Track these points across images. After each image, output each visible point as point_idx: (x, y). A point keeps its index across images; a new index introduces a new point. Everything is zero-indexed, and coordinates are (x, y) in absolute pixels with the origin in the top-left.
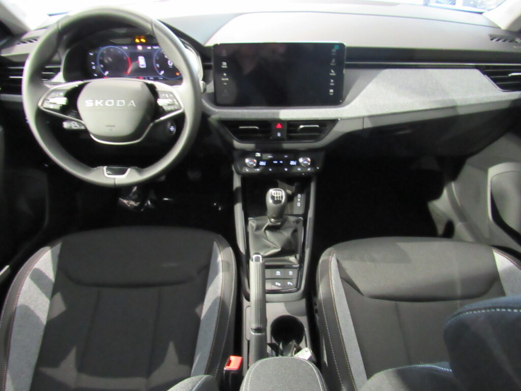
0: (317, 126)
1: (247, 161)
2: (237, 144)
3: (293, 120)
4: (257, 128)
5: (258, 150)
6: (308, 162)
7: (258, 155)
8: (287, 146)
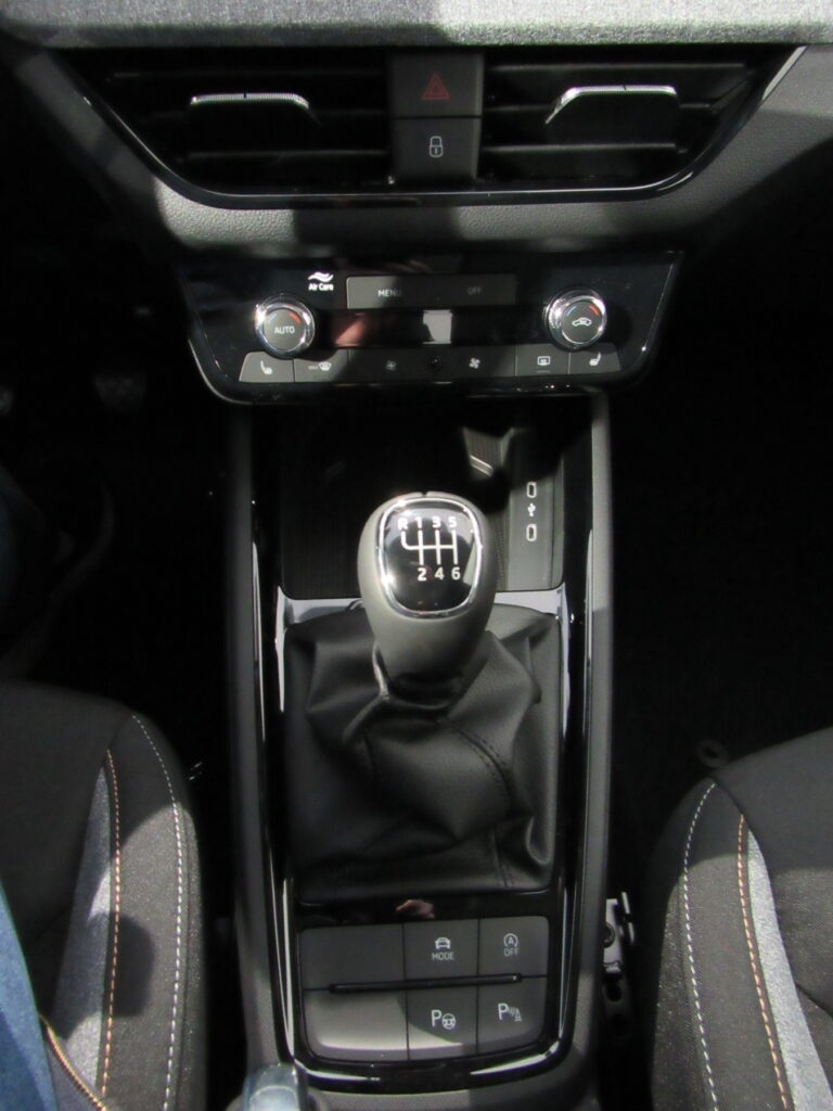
0: (670, 90)
1: (261, 316)
2: (183, 212)
3: (524, 41)
4: (300, 101)
5: (321, 252)
6: (596, 318)
7: (322, 281)
8: (480, 218)
